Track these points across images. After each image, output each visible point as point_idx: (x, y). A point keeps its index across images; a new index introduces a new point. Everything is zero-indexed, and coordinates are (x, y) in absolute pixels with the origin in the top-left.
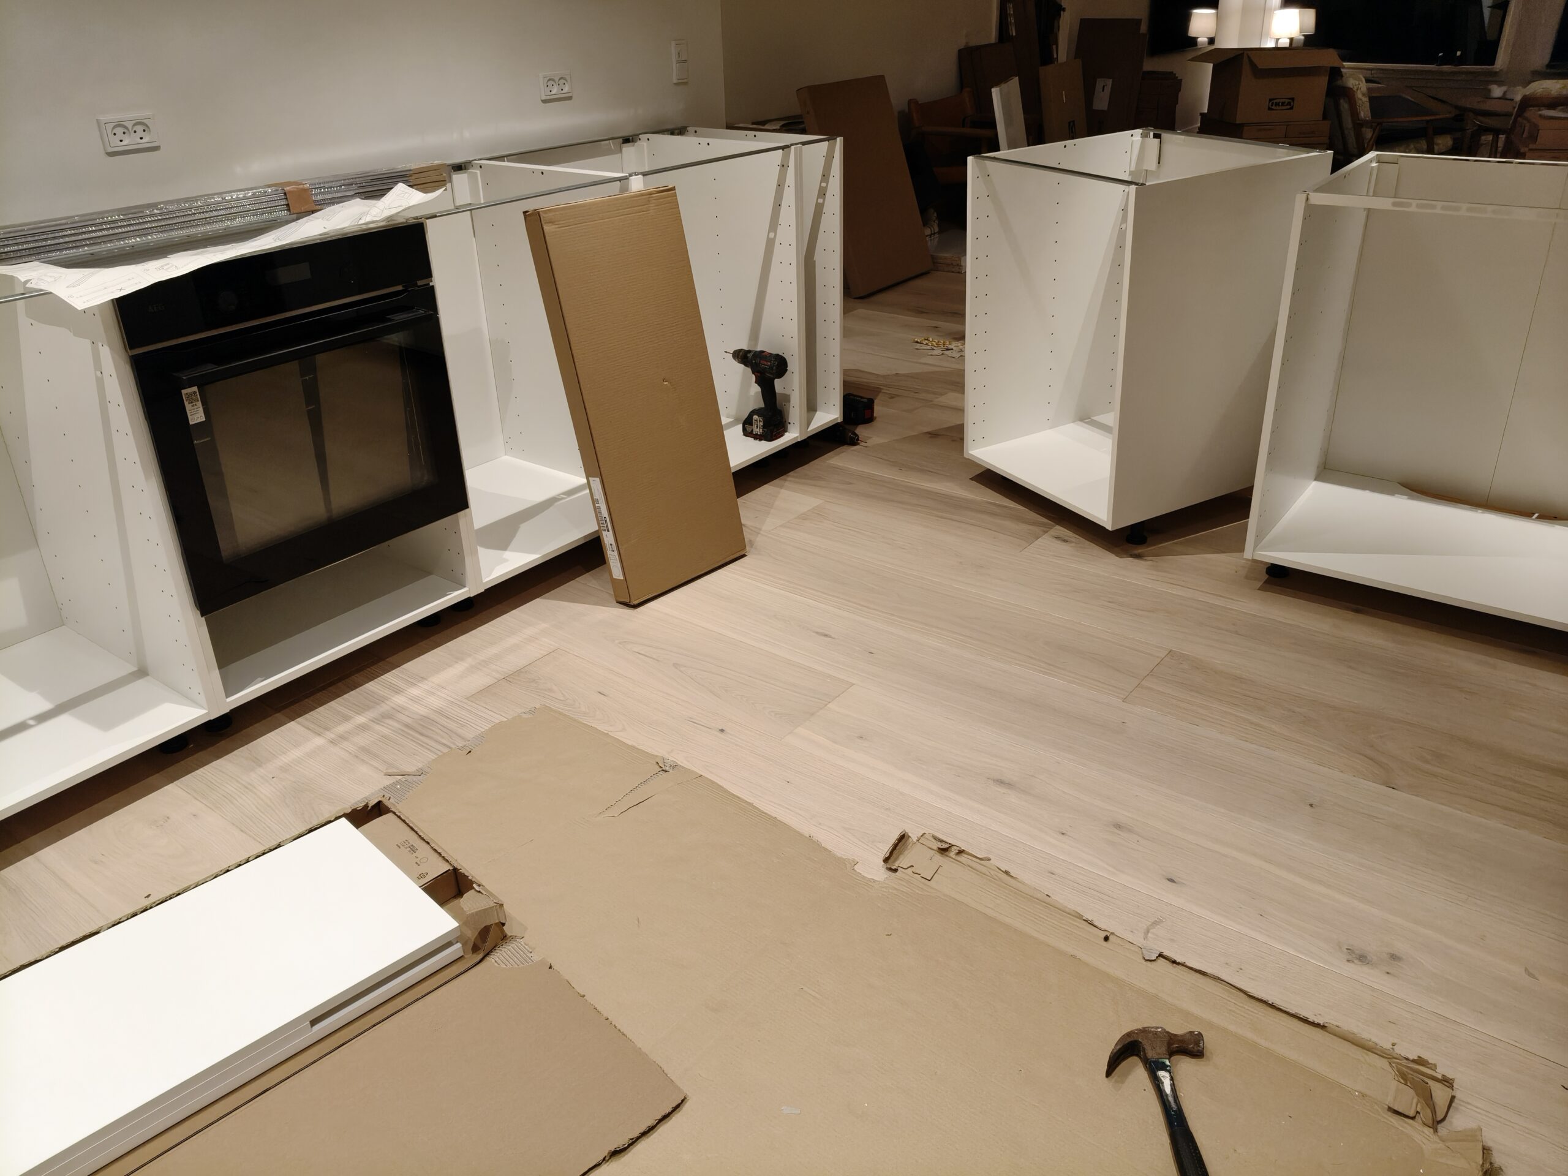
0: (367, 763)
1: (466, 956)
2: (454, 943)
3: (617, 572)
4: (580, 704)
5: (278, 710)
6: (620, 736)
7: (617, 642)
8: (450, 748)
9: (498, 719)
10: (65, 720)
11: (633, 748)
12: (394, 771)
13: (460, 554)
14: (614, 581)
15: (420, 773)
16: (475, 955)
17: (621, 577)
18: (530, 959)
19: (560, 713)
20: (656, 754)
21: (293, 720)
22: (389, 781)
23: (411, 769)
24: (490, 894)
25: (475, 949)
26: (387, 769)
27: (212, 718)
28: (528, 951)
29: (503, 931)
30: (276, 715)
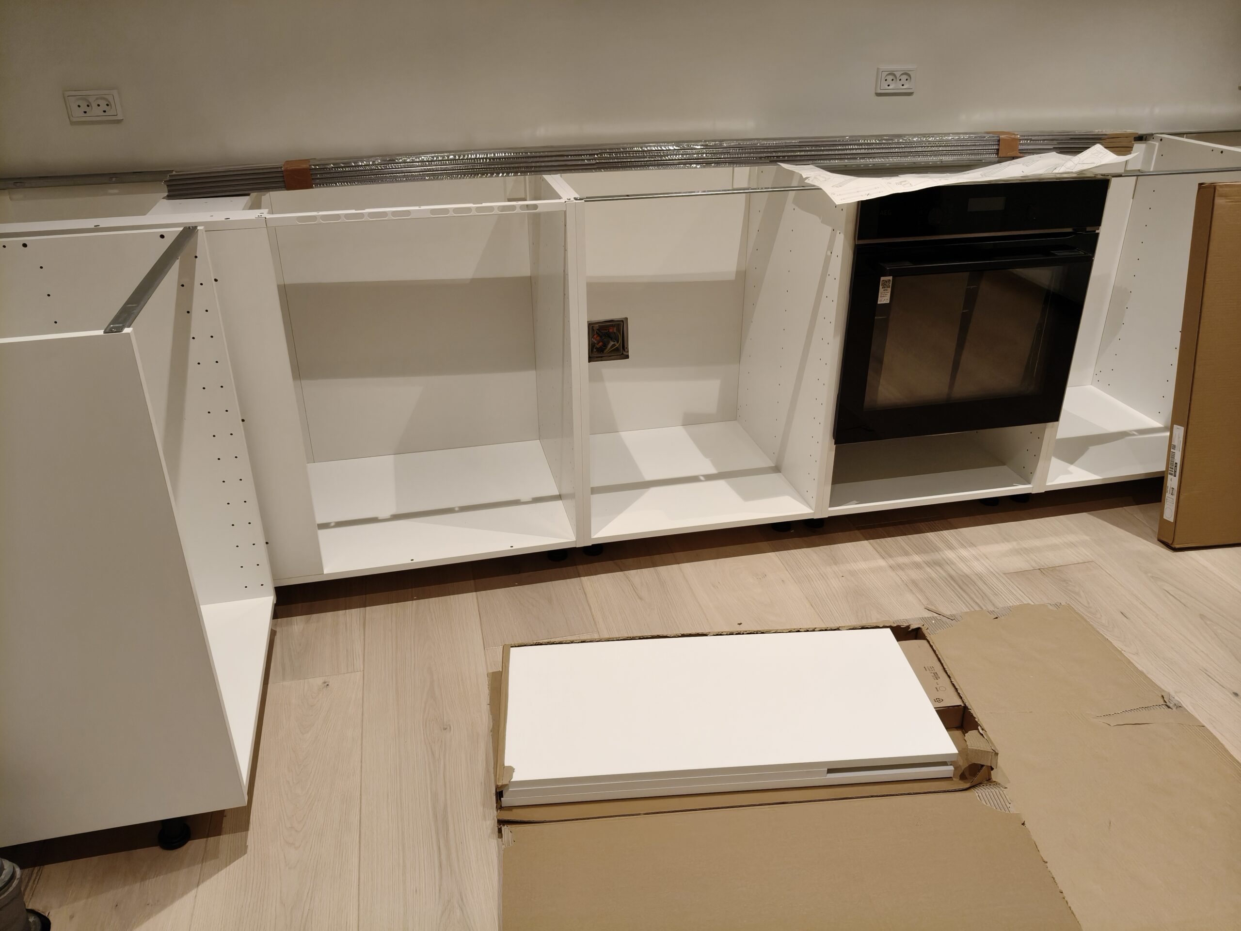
0: (914, 594)
1: (954, 779)
2: (949, 764)
3: (1169, 513)
4: (1101, 616)
5: (858, 529)
6: (1133, 659)
7: (1150, 575)
8: (982, 609)
9: (1026, 601)
10: (721, 483)
11: (1142, 673)
12: (933, 608)
13: (1037, 456)
14: (1163, 522)
15: (952, 618)
16: (961, 782)
17: (1172, 520)
18: (1008, 808)
19: (1083, 618)
20: (1163, 687)
21: (867, 540)
22: (928, 614)
23: (947, 613)
24: (989, 741)
25: (963, 777)
26: (928, 604)
27: (815, 518)
28: (1008, 802)
29: (990, 775)
30: (856, 531)
